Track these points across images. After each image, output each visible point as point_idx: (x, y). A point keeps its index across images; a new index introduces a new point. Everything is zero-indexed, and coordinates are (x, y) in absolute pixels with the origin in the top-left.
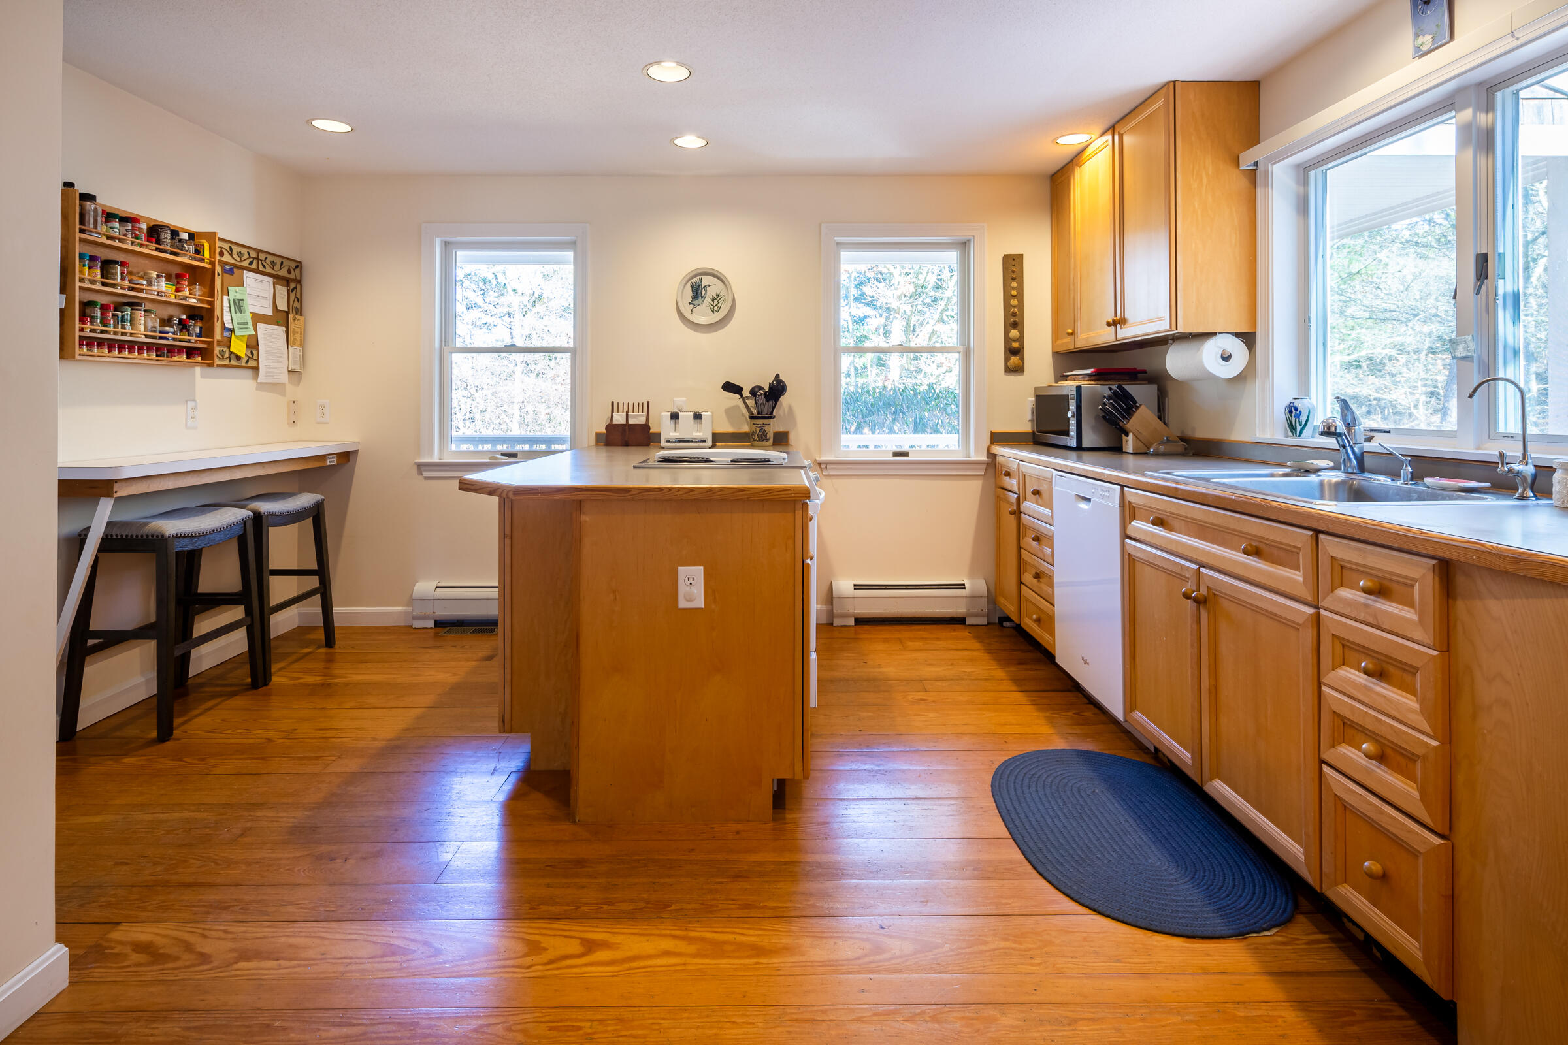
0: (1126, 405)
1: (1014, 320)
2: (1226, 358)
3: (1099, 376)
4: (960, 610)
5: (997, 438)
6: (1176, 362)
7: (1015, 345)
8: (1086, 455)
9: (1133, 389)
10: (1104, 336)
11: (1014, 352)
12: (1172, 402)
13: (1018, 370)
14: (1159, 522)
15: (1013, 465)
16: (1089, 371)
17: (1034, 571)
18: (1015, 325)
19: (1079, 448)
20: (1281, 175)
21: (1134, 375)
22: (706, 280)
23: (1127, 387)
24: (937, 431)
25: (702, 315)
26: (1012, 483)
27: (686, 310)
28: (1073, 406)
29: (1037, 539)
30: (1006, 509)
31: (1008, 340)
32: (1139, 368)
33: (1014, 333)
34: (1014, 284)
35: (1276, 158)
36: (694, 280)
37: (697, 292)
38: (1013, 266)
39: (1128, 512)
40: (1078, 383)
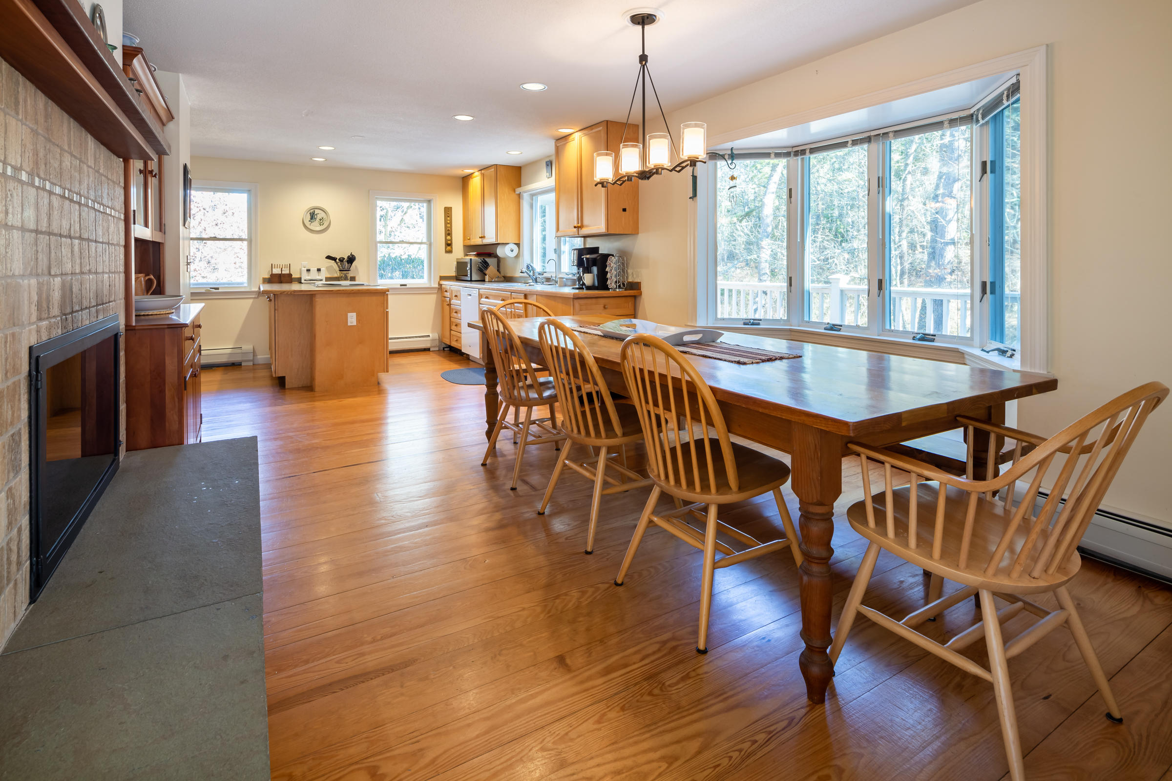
0: (486, 265)
1: (448, 233)
2: (512, 251)
3: (478, 255)
4: (427, 345)
5: (442, 278)
6: (500, 252)
7: (449, 242)
8: (473, 282)
9: (488, 260)
10: (479, 242)
11: (449, 244)
12: (501, 264)
13: (450, 252)
14: (487, 298)
15: (448, 287)
16: (475, 253)
17: (455, 324)
18: (449, 234)
19: (471, 281)
20: (526, 197)
21: (490, 255)
22: (317, 211)
23: (486, 259)
24: (413, 278)
25: (315, 226)
26: (448, 294)
27: (307, 223)
28: (469, 266)
29: (456, 312)
30: (445, 304)
31: (446, 240)
32: (492, 252)
33: (449, 237)
34: (449, 219)
35: (525, 192)
36: (311, 211)
37: (313, 216)
38: (448, 211)
39: (480, 296)
40: (470, 257)
